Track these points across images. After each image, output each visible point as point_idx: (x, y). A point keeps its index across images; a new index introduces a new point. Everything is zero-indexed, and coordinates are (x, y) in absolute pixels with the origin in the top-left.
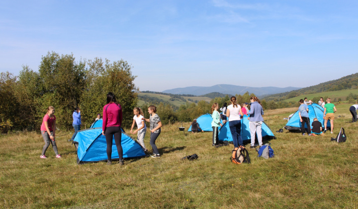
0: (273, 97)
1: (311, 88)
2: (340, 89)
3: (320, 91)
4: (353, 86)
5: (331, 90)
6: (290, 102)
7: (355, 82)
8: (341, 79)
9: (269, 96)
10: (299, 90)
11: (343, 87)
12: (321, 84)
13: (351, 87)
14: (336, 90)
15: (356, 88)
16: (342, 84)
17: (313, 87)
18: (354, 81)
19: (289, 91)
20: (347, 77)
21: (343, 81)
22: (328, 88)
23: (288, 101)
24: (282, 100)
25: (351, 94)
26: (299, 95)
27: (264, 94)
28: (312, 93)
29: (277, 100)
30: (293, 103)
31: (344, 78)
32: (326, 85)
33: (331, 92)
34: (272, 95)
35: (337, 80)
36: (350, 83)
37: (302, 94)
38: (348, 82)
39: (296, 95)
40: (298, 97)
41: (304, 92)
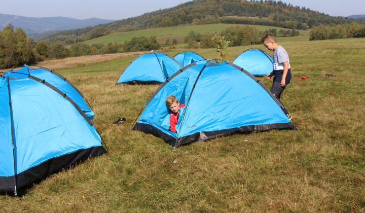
0: (65, 36)
1: (130, 21)
2: (175, 23)
3: (144, 27)
4: (195, 20)
5: (160, 26)
6: (93, 45)
7: (198, 14)
8: (178, 7)
9: (58, 34)
10: (109, 24)
11: (180, 20)
12: (146, 15)
13: (192, 22)
14: (169, 25)
15: (199, 24)
16: (179, 16)
17: (132, 19)
18: (197, 11)
19: (93, 25)
21: (180, 11)
22: (157, 22)
23: (90, 43)
24: (80, 41)
25: (192, 33)
26: (109, 33)
27: (47, 30)
28: (131, 30)
29: (72, 42)
30: (98, 47)
31: (182, 6)
32: (153, 17)
33: (162, 28)
34: (62, 33)
35: (171, 9)
36: (191, 15)
37: (114, 31)
38: (187, 13)
39: (105, 33)
40: (107, 36)
41: (118, 27)
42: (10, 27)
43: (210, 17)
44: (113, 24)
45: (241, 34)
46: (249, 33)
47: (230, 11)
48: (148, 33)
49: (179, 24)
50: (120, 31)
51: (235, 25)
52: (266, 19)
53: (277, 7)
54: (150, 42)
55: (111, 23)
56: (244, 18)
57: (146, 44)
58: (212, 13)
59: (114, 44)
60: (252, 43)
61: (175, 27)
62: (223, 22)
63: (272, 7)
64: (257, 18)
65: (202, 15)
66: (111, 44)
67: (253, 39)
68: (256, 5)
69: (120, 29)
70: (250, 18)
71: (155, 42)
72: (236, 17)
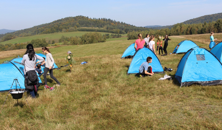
1: (26, 31)
2: (53, 32)
3: (34, 34)
4: (64, 30)
5: (44, 33)
6: (6, 45)
7: (65, 26)
8: (53, 23)
10: (14, 32)
11: (55, 30)
12: (35, 27)
13: (62, 31)
14: (49, 32)
15: (66, 32)
16: (55, 28)
17: (27, 29)
18: (64, 25)
19: (4, 33)
20: (58, 21)
21: (55, 25)
22: (42, 31)
23: (4, 43)
25: (63, 36)
26: (14, 38)
28: (27, 36)
30: (9, 46)
31: (55, 22)
32: (39, 28)
33: (45, 34)
35: (49, 24)
36: (62, 27)
37: (17, 36)
38: (59, 26)
39: (12, 38)
40: (13, 39)
41: (19, 34)
43: (72, 28)
44: (16, 32)
45: (93, 37)
46: (97, 36)
47: (82, 24)
49: (55, 32)
50: (21, 36)
52: (103, 28)
53: (108, 22)
54: (42, 42)
55: (15, 32)
56: (90, 28)
57: (40, 43)
58: (73, 26)
59: (18, 43)
60: (99, 42)
61: (53, 34)
62: (79, 30)
63: (105, 22)
64: (97, 28)
65: (67, 27)
66: (16, 44)
67: (99, 40)
68: (96, 21)
69: (20, 35)
70: (94, 28)
71: (45, 42)
72: (86, 28)
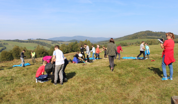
0: (103, 42)
1: (120, 38)
2: (133, 39)
3: (124, 40)
4: (139, 38)
5: (129, 39)
8: (134, 34)
9: (101, 42)
12: (125, 36)
14: (131, 39)
15: (140, 39)
16: (134, 37)
17: (121, 37)
18: (139, 35)
20: (136, 33)
24: (106, 44)
25: (138, 41)
27: (98, 41)
28: (120, 41)
29: (104, 44)
31: (135, 34)
32: (127, 37)
35: (132, 35)
36: (138, 36)
38: (136, 36)
42: (86, 40)
43: (143, 37)
45: (152, 42)
46: (154, 41)
47: (149, 35)
48: (124, 42)
51: (150, 39)
52: (160, 37)
53: (163, 34)
54: (125, 44)
56: (153, 37)
57: (124, 44)
58: (144, 35)
60: (155, 44)
62: (147, 38)
63: (162, 34)
64: (157, 37)
65: (141, 36)
67: (155, 43)
68: (157, 33)
69: (117, 40)
70: (155, 37)
71: (126, 44)
72: (151, 37)
